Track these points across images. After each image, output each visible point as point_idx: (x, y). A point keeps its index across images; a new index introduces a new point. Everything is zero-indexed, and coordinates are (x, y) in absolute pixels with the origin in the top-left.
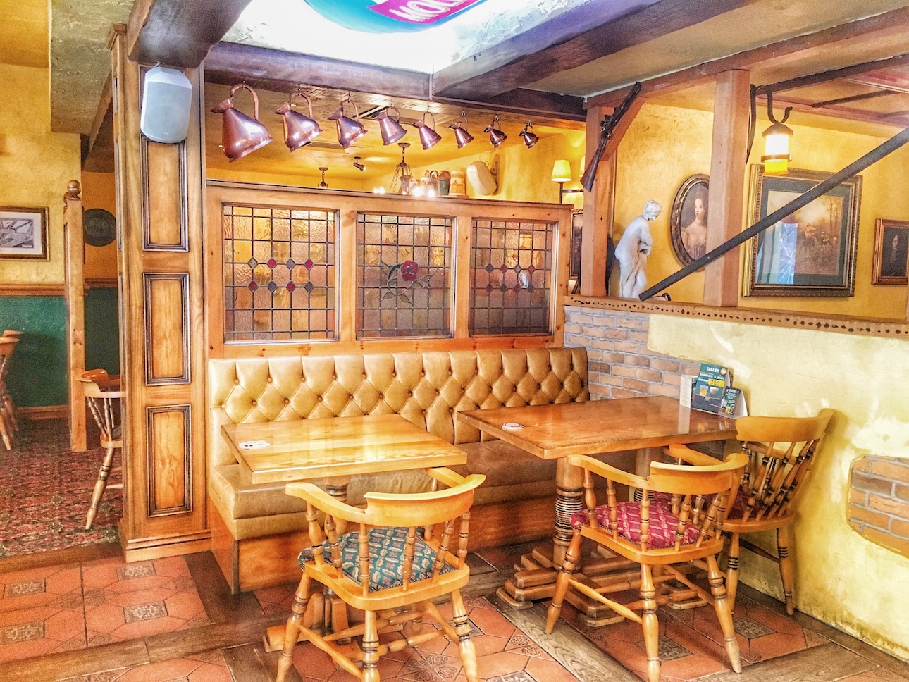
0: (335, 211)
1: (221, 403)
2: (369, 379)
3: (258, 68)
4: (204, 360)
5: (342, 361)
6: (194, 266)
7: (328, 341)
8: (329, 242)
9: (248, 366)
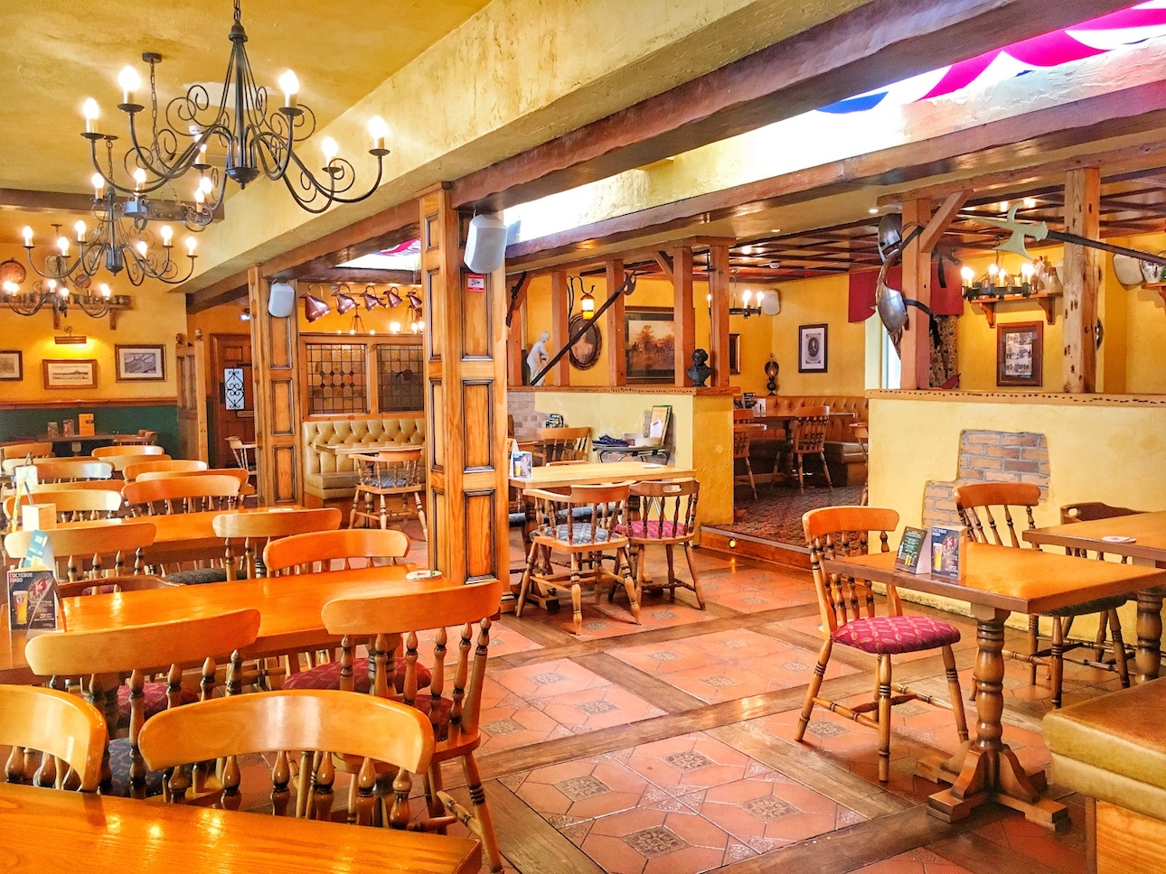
0: (365, 345)
1: (310, 443)
2: (386, 431)
3: (323, 276)
4: (300, 423)
5: (371, 423)
6: (294, 376)
7: (364, 414)
8: (363, 361)
9: (322, 426)
